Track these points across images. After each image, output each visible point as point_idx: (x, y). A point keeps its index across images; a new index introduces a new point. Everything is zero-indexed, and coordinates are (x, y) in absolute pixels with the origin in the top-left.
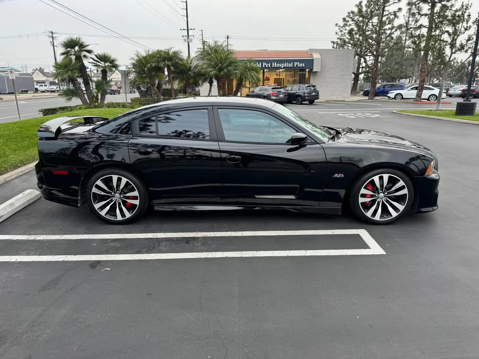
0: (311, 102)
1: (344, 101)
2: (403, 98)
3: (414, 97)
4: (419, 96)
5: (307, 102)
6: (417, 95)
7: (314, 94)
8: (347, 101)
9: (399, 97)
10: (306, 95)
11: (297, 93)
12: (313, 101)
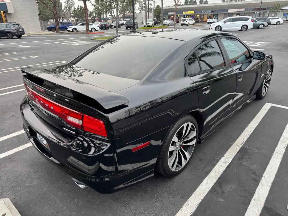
0: (19, 37)
1: (41, 35)
2: (77, 31)
3: (85, 30)
4: (87, 29)
5: (16, 37)
6: (86, 29)
7: (20, 30)
8: (43, 35)
9: (75, 30)
10: (15, 31)
11: (5, 30)
12: (21, 36)
